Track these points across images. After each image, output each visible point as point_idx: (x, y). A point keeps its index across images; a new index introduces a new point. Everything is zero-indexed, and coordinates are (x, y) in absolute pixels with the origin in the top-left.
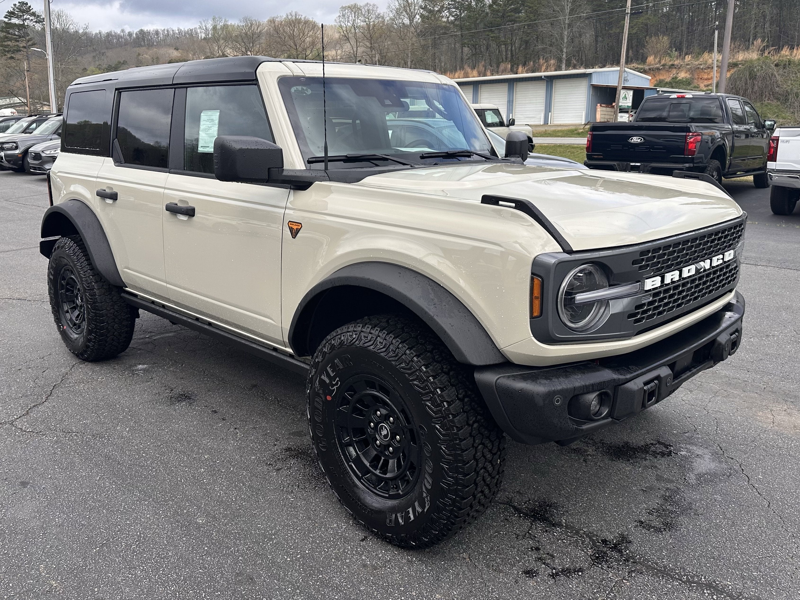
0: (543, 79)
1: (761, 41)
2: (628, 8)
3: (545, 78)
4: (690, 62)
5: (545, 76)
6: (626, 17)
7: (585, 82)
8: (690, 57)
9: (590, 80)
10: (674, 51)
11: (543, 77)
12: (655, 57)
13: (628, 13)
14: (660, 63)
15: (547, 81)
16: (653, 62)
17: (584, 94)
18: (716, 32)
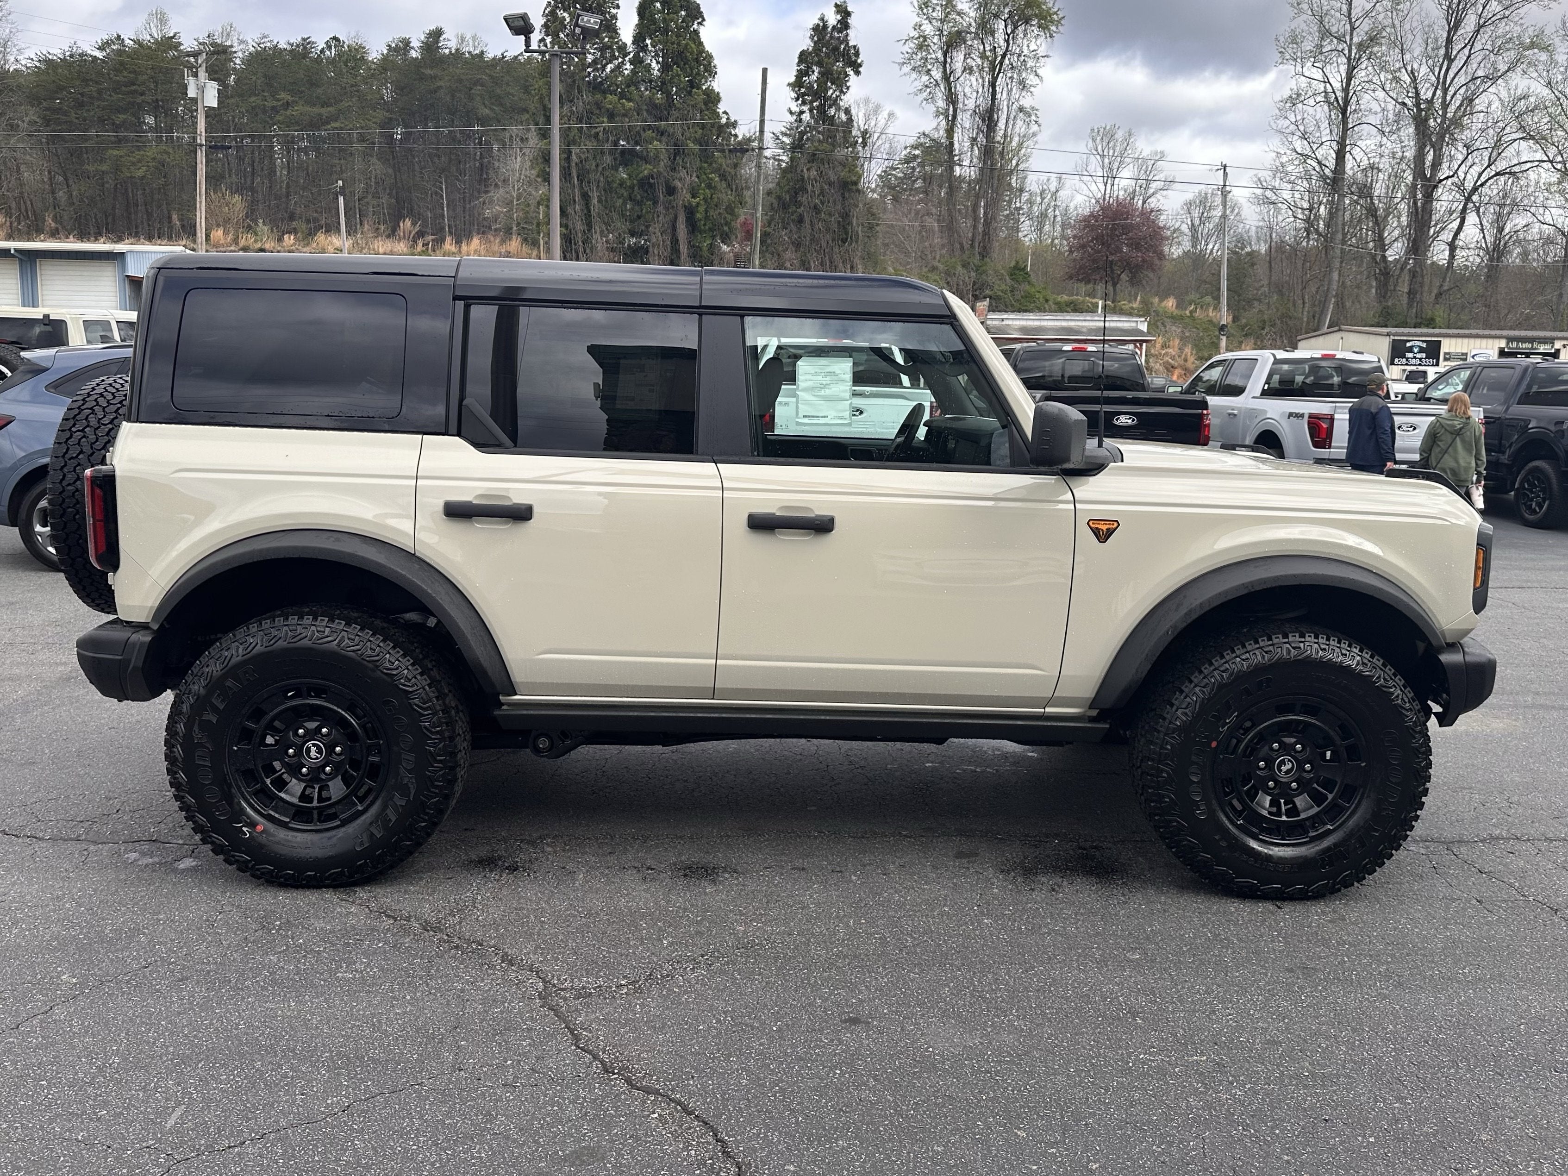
0: (13, 256)
1: (412, 224)
2: (201, 135)
3: (16, 254)
4: (293, 247)
5: (16, 250)
6: (199, 151)
7: (110, 269)
8: (292, 237)
9: (123, 267)
10: (261, 225)
11: (12, 252)
12: (226, 233)
13: (201, 145)
14: (237, 244)
15: (21, 260)
16: (222, 242)
17: (111, 294)
18: (341, 200)
